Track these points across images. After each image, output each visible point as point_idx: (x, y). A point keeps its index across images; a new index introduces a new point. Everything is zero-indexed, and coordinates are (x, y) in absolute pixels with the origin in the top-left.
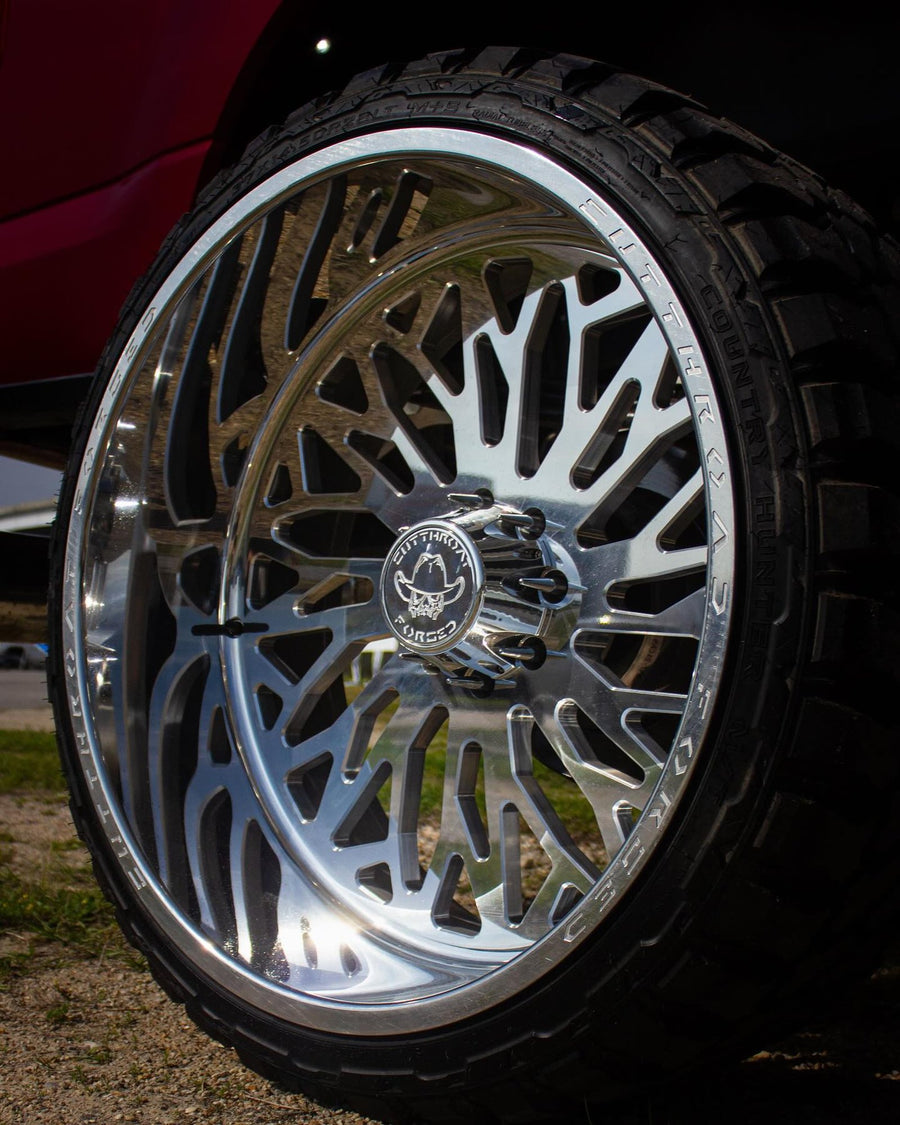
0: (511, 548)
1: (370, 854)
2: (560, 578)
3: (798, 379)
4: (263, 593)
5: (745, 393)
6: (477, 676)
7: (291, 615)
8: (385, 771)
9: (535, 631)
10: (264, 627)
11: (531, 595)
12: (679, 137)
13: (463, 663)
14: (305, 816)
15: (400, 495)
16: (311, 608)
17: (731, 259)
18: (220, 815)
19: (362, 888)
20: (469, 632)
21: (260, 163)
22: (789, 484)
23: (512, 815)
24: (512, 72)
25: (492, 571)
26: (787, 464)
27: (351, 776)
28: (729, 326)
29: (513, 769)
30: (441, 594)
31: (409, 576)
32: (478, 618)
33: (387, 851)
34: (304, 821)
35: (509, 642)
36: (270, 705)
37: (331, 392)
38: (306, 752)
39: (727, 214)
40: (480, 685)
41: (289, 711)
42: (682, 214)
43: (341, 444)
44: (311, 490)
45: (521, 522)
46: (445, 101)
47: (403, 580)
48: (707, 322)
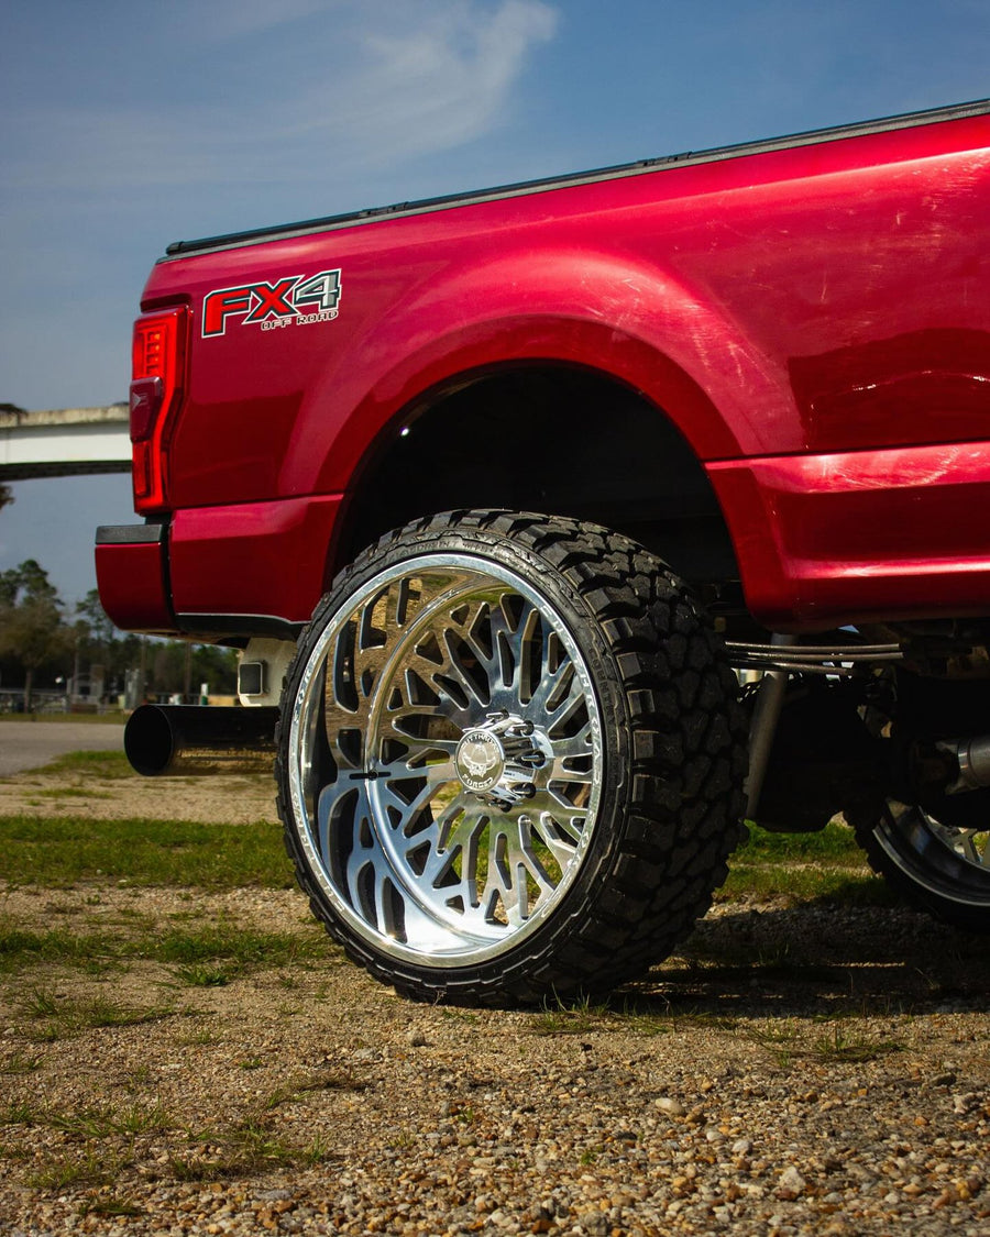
0: (518, 740)
1: (451, 892)
2: (541, 754)
3: (626, 689)
4: (387, 756)
5: (606, 695)
6: (503, 802)
7: (404, 770)
8: (458, 849)
9: (530, 780)
10: (388, 774)
11: (528, 764)
12: (581, 580)
13: (496, 795)
14: (417, 874)
15: (462, 709)
16: (414, 765)
17: (602, 637)
18: (368, 876)
19: (449, 908)
20: (499, 782)
21: (389, 555)
22: (623, 732)
23: (522, 869)
24: (511, 533)
25: (508, 753)
26: (622, 724)
27: (441, 852)
28: (599, 666)
29: (522, 847)
30: (485, 765)
31: (469, 755)
32: (503, 775)
33: (462, 890)
34: (417, 877)
35: (518, 787)
36: (395, 816)
37: (422, 651)
38: (417, 840)
39: (600, 616)
40: (504, 806)
41: (405, 820)
42: (581, 616)
43: (430, 681)
44: (413, 703)
45: (523, 728)
46: (481, 546)
47: (467, 757)
48: (591, 664)
